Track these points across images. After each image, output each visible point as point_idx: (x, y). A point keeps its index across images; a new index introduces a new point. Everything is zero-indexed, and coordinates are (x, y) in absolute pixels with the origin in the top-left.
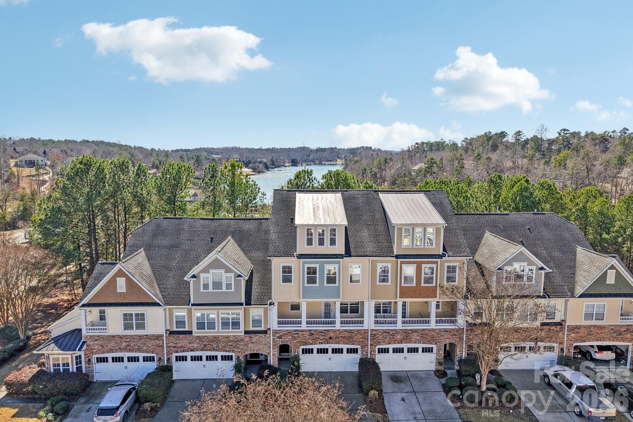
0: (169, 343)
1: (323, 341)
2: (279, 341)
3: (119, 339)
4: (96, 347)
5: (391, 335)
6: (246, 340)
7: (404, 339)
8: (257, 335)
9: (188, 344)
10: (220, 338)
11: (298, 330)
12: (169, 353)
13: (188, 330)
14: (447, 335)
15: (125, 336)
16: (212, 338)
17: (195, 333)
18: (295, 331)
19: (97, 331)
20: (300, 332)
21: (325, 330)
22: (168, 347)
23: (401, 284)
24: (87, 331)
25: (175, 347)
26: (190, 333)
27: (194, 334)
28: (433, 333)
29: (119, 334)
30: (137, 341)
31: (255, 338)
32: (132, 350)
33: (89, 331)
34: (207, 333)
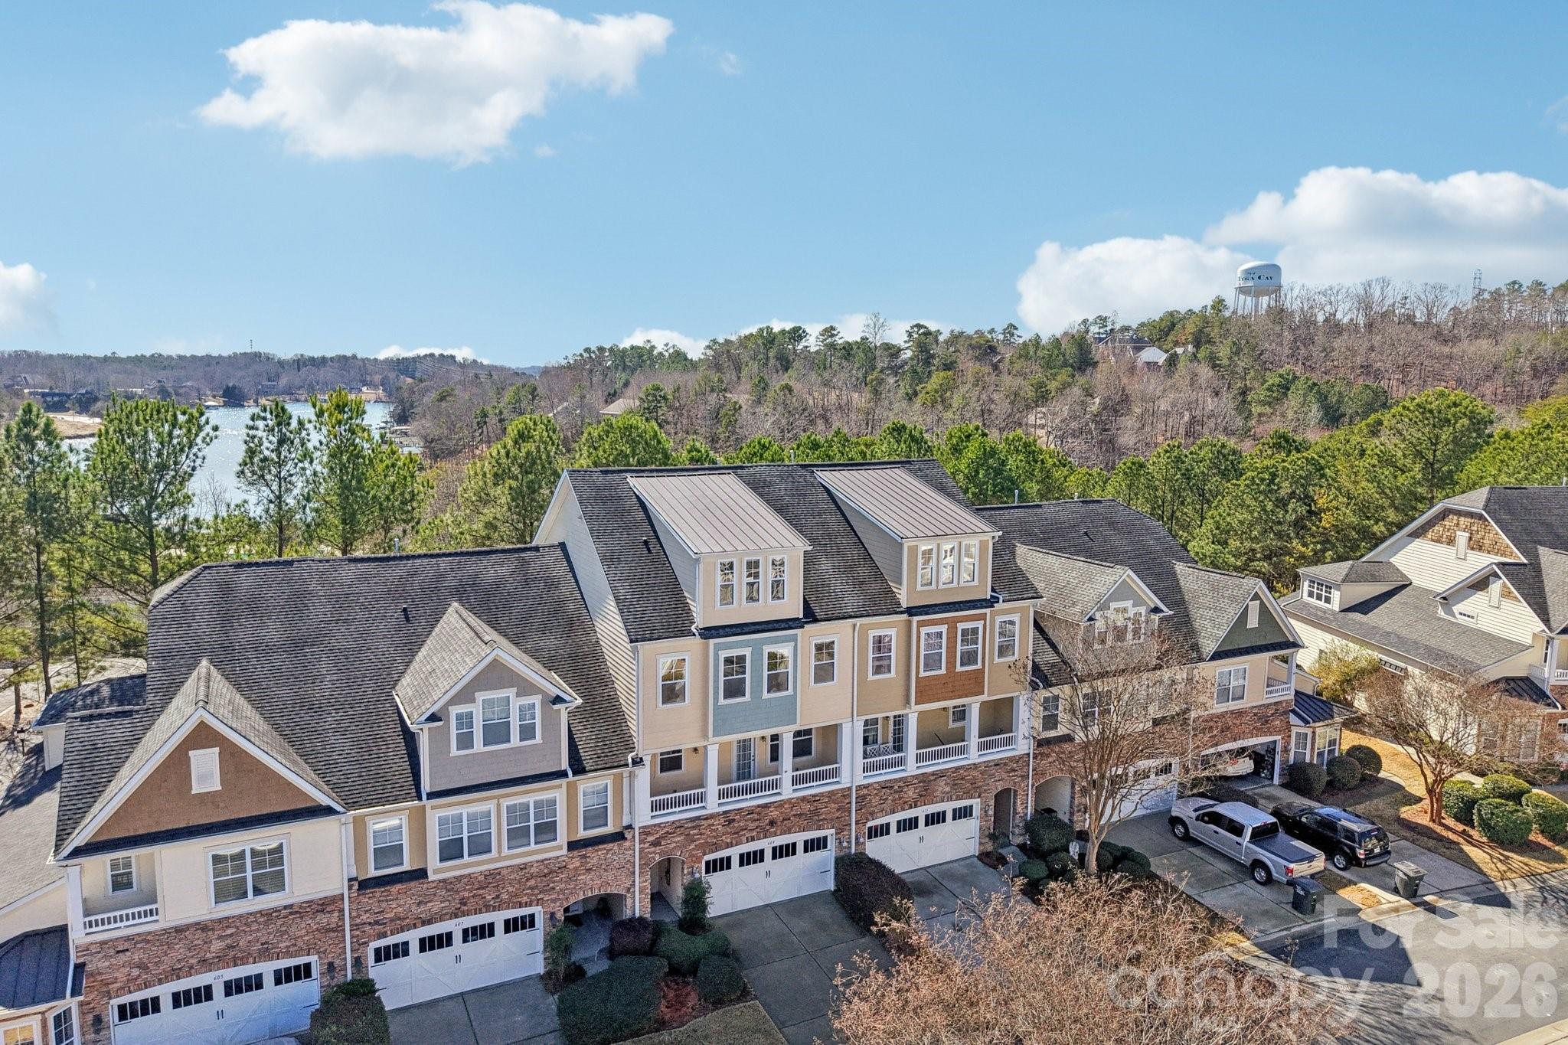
0: (359, 916)
1: (754, 834)
2: (654, 852)
3: (199, 934)
4: (121, 975)
5: (896, 792)
6: (571, 867)
7: (921, 796)
8: (601, 847)
9: (413, 908)
10: (504, 872)
11: (698, 818)
12: (359, 944)
13: (409, 868)
14: (1001, 774)
15: (220, 921)
16: (481, 878)
17: (435, 872)
18: (692, 820)
19: (125, 923)
20: (703, 822)
21: (759, 806)
22: (355, 927)
23: (918, 673)
24: (89, 930)
25: (377, 923)
26: (420, 874)
27: (432, 877)
28: (975, 773)
29: (197, 919)
30: (258, 930)
31: (595, 855)
32: (242, 959)
33: (94, 929)
34: (470, 865)
